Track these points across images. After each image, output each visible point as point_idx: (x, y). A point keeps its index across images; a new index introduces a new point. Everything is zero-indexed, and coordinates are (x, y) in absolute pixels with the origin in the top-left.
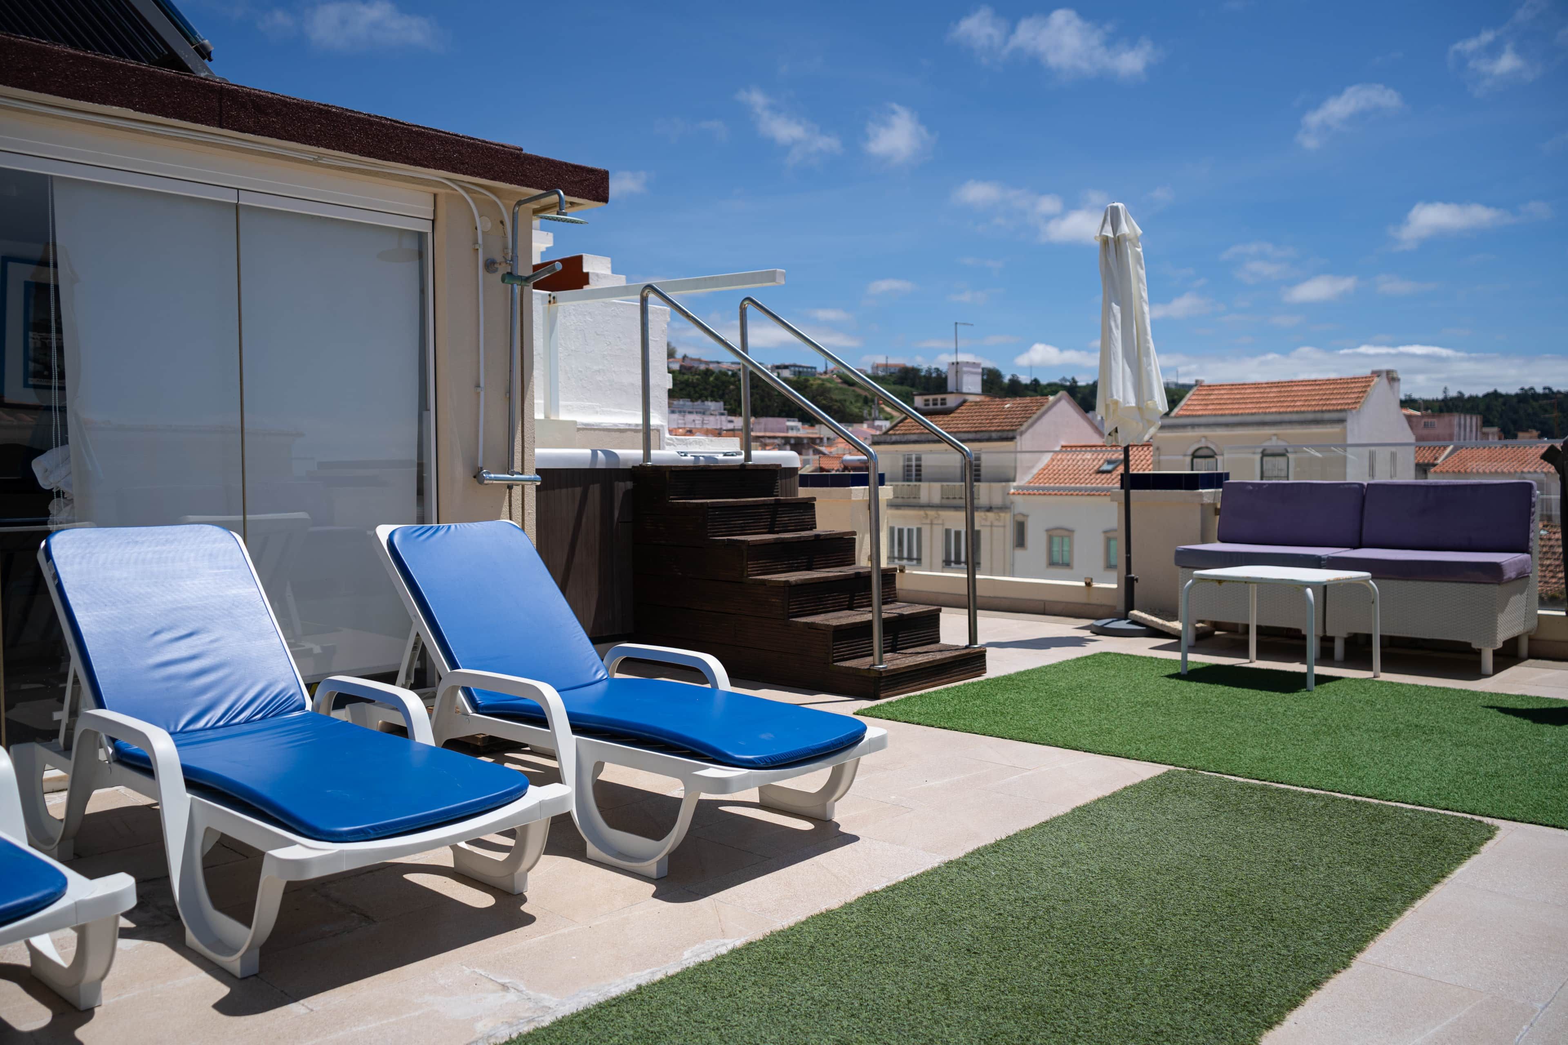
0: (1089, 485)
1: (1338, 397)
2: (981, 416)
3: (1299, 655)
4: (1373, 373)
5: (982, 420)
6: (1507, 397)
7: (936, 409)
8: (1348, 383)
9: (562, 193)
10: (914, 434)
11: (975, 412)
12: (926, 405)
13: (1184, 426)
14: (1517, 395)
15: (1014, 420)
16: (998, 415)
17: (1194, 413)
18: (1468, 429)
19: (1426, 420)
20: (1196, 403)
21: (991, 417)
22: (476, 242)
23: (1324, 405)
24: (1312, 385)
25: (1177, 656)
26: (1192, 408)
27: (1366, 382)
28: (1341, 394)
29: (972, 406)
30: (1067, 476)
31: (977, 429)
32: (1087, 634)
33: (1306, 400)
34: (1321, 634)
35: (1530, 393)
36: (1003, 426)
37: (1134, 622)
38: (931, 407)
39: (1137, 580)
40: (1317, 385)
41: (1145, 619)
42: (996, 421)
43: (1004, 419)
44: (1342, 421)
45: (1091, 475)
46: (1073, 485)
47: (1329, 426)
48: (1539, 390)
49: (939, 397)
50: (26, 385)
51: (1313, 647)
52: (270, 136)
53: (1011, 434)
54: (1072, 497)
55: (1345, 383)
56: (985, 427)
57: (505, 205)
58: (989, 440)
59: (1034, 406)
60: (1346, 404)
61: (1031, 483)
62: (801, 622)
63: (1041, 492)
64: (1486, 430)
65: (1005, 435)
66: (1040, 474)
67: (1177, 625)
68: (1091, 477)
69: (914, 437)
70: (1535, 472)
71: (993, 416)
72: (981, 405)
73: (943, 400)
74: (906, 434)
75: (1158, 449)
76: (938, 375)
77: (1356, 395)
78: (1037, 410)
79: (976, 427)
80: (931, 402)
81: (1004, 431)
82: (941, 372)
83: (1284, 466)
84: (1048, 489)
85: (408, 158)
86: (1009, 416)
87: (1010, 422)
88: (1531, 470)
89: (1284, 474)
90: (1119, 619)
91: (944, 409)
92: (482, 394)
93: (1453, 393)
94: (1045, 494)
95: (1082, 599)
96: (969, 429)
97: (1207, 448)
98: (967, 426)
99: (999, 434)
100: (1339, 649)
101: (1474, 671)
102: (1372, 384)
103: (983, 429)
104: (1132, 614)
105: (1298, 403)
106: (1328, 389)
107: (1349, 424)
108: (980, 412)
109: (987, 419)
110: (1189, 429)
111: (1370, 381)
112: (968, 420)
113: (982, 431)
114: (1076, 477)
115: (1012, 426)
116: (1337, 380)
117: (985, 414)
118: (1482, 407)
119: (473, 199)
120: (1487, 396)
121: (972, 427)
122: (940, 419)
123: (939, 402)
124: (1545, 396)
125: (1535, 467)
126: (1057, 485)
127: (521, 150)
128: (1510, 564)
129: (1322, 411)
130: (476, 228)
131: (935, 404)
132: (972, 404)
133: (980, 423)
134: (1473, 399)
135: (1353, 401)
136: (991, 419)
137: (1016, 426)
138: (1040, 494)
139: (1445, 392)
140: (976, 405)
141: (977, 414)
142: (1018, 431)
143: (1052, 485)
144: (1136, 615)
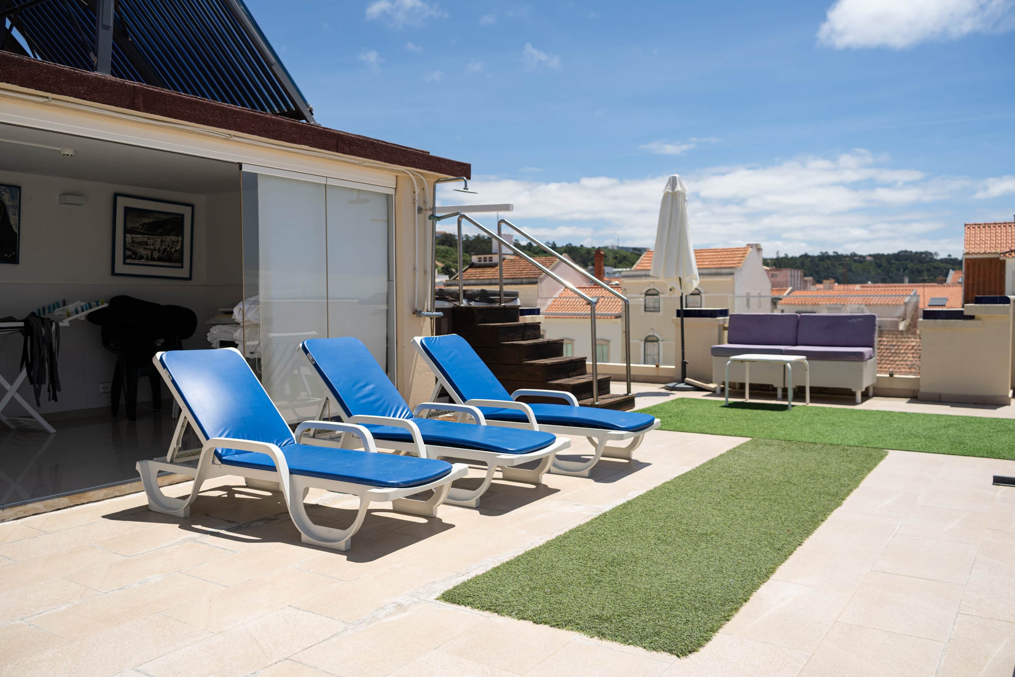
0: (583, 312)
1: (729, 259)
2: (515, 268)
3: (775, 397)
4: (748, 245)
5: (516, 271)
6: (812, 258)
7: (486, 264)
8: (734, 251)
9: (465, 178)
10: (473, 279)
11: (511, 266)
12: (479, 261)
13: (640, 276)
14: (818, 256)
15: (536, 271)
16: (526, 268)
17: (646, 268)
18: (796, 278)
19: (773, 272)
20: (646, 262)
21: (521, 269)
22: (414, 199)
23: (721, 264)
24: (714, 252)
25: (723, 399)
26: (644, 265)
27: (745, 251)
28: (730, 257)
29: (509, 262)
30: (569, 306)
31: (513, 277)
32: (664, 391)
33: (711, 261)
34: (782, 386)
35: (826, 255)
36: (529, 275)
37: (687, 384)
38: (483, 262)
39: (687, 363)
40: (717, 252)
41: (693, 382)
42: (525, 272)
43: (529, 270)
44: (732, 274)
45: (584, 306)
46: (573, 312)
47: (724, 277)
48: (831, 253)
49: (488, 256)
50: (125, 263)
51: (780, 392)
52: (354, 155)
53: (535, 280)
54: (567, 319)
55: (733, 251)
56: (518, 275)
57: (427, 182)
58: (521, 283)
59: (548, 263)
60: (734, 264)
61: (547, 310)
62: (553, 384)
63: (554, 316)
64: (806, 278)
65: (531, 280)
66: (552, 305)
67: (712, 386)
68: (584, 307)
69: (473, 282)
70: (837, 304)
71: (523, 268)
72: (514, 262)
73: (491, 258)
74: (468, 279)
75: (625, 290)
76: (467, 239)
77: (739, 259)
78: (550, 265)
79: (512, 276)
80: (482, 260)
81: (530, 278)
82: (469, 237)
83: (699, 301)
84: (558, 314)
85: (400, 163)
86: (532, 269)
87: (534, 273)
88: (834, 303)
89: (699, 305)
90: (680, 383)
91: (491, 264)
92: (417, 273)
93: (782, 255)
94: (556, 318)
95: (654, 373)
96: (508, 277)
97: (654, 289)
98: (507, 274)
99: (528, 280)
100: (790, 394)
101: (854, 402)
102: (748, 252)
103: (516, 277)
104: (686, 380)
105: (706, 263)
106: (722, 255)
107: (736, 276)
108: (514, 266)
109: (519, 271)
110: (643, 278)
111: (747, 250)
112: (507, 271)
113: (516, 278)
114: (574, 307)
115: (535, 275)
116: (728, 249)
117: (517, 267)
118: (799, 263)
119: (415, 178)
120: (801, 257)
121: (510, 276)
122: (489, 270)
123: (488, 259)
124: (834, 257)
125: (836, 301)
126: (563, 312)
127: (429, 153)
128: (867, 352)
129: (721, 268)
130: (414, 192)
131: (485, 261)
132: (509, 261)
133: (515, 273)
134: (793, 258)
135: (737, 262)
136: (521, 271)
137: (538, 275)
138: (553, 318)
139: (777, 254)
140: (511, 262)
141: (512, 267)
142: (539, 278)
143: (560, 312)
144: (688, 381)
